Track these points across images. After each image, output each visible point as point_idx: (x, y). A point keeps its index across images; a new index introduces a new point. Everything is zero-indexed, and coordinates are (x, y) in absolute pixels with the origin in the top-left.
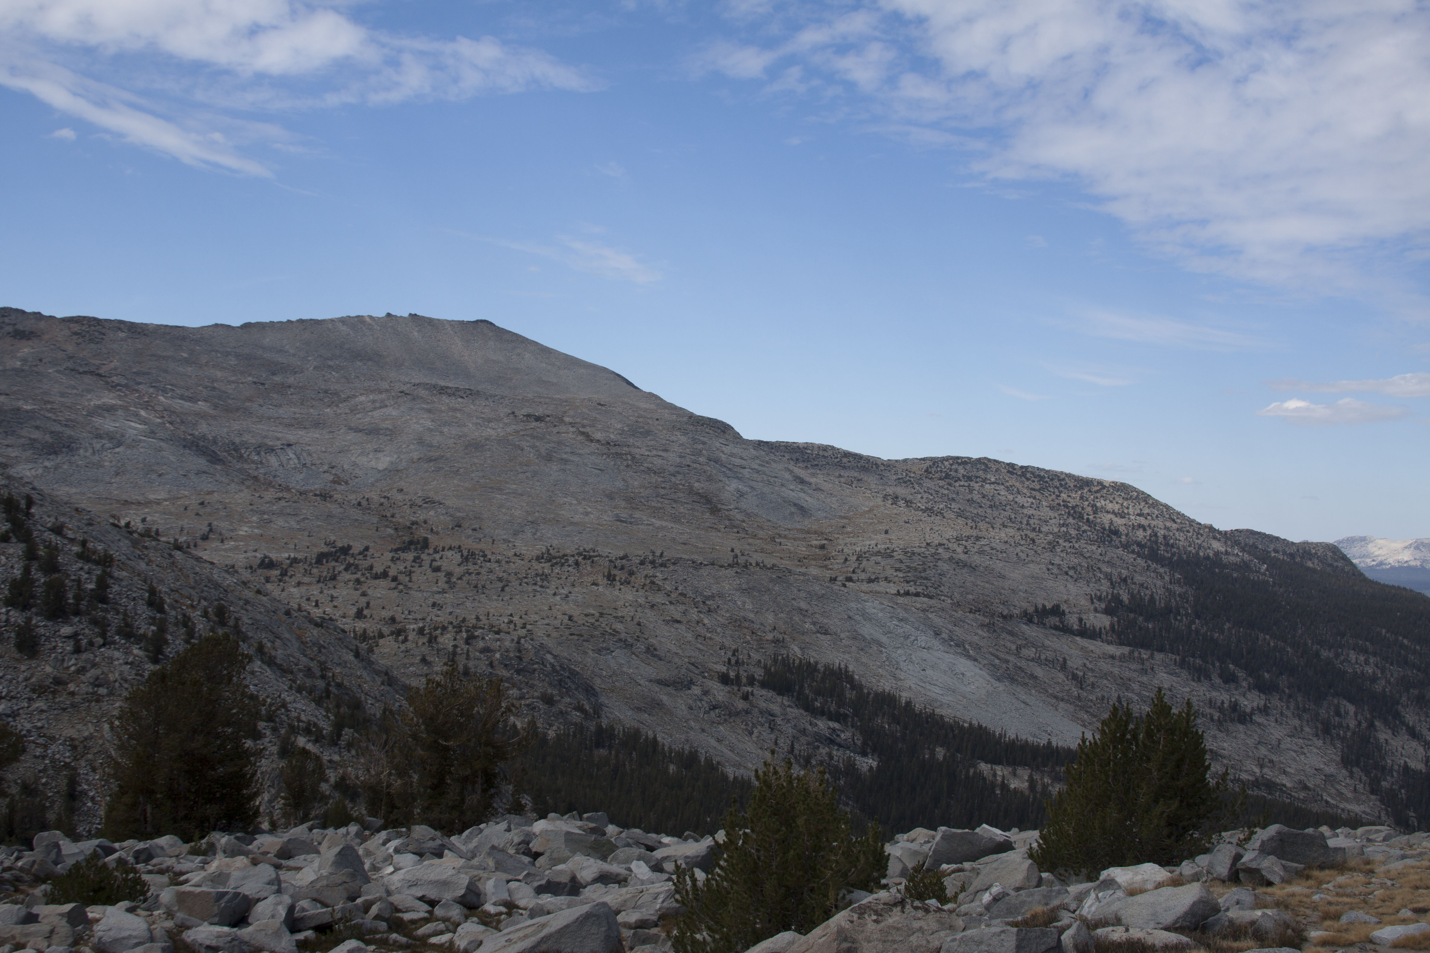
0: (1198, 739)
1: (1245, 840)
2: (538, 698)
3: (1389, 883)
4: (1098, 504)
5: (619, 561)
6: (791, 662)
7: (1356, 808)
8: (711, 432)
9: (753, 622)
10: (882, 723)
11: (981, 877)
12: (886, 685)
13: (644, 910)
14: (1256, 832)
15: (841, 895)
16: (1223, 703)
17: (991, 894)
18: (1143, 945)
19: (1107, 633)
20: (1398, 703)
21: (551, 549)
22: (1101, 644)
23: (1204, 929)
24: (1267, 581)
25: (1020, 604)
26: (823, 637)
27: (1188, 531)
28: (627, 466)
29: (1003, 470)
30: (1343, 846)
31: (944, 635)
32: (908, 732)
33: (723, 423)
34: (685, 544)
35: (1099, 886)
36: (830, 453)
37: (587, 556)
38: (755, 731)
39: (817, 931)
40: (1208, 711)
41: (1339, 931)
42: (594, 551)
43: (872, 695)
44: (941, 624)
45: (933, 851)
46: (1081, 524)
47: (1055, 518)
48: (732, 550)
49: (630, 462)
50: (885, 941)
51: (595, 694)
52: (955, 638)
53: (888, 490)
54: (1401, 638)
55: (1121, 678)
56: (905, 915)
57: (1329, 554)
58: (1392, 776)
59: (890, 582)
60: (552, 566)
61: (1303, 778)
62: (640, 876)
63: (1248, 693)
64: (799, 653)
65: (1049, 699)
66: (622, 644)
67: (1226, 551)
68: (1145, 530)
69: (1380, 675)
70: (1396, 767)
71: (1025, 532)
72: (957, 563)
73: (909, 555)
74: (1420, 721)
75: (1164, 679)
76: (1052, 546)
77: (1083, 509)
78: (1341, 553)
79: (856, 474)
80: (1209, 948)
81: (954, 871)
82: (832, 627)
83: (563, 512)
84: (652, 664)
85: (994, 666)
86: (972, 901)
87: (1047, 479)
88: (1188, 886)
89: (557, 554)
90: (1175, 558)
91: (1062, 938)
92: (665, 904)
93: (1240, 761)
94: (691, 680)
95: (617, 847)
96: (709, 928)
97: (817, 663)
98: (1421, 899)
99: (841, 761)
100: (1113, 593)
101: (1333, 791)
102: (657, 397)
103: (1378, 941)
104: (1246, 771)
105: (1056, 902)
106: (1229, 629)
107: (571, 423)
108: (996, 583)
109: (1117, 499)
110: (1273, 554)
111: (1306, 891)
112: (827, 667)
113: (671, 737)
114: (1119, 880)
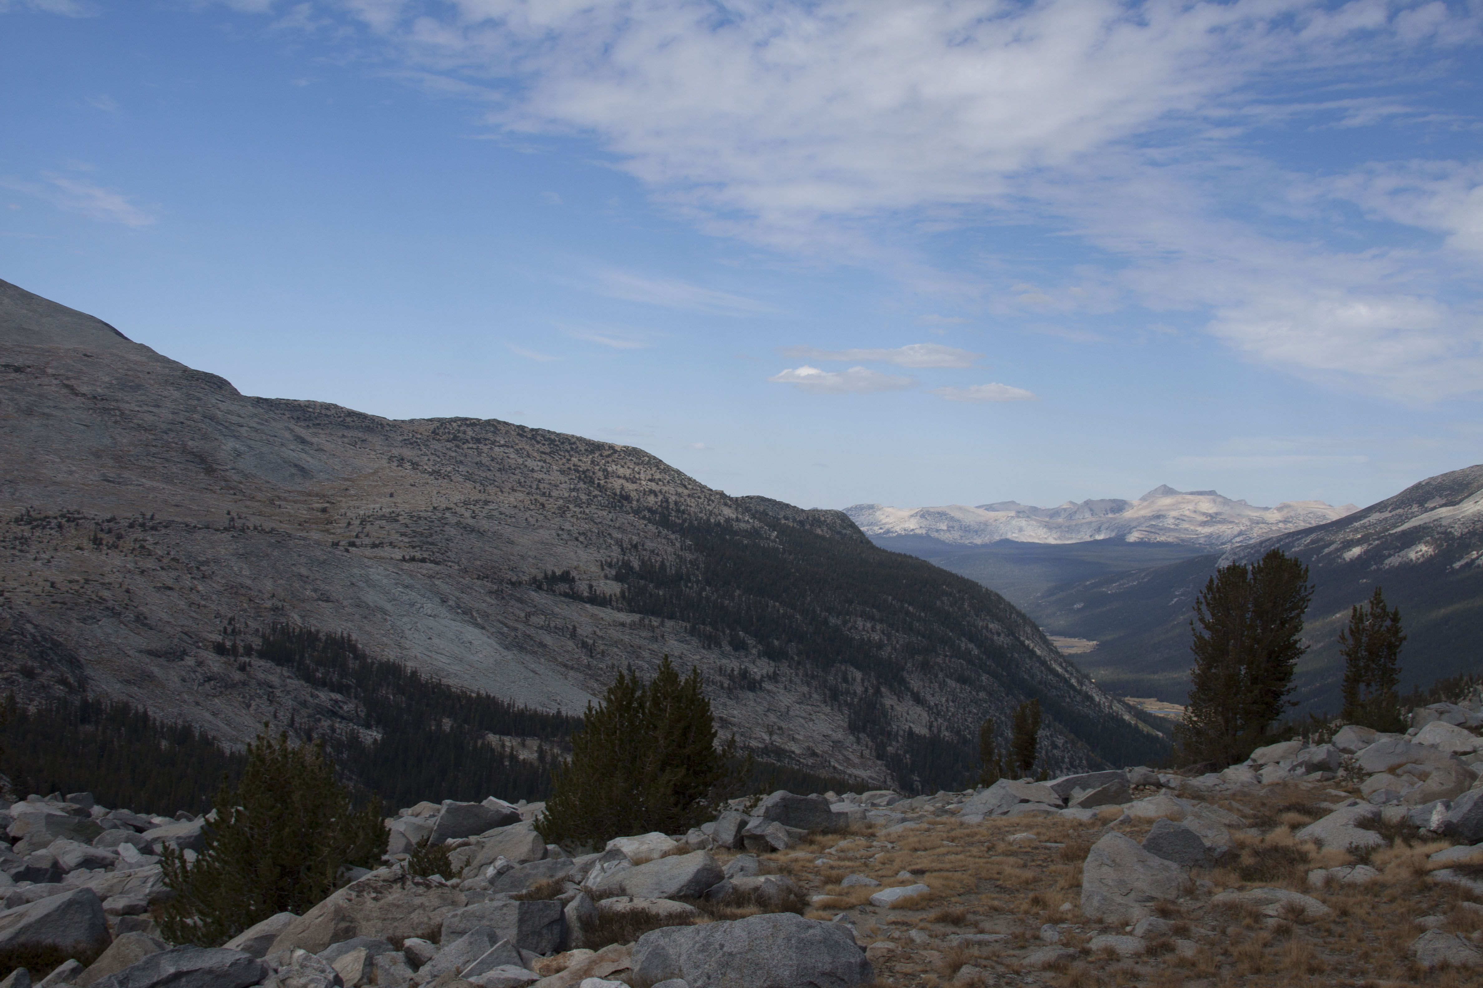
0: (704, 707)
1: (751, 806)
2: (17, 670)
3: (889, 846)
4: (610, 469)
5: (106, 524)
6: (291, 630)
7: (863, 774)
8: (206, 387)
9: (250, 589)
10: (387, 693)
11: (485, 850)
12: (391, 655)
13: (132, 895)
14: (762, 799)
15: (339, 873)
16: (733, 670)
17: (495, 867)
18: (647, 914)
19: (617, 601)
20: (903, 669)
21: (31, 510)
22: (612, 611)
23: (708, 896)
24: (778, 548)
25: (529, 570)
26: (324, 604)
27: (699, 498)
28: (116, 422)
29: (513, 433)
30: (845, 810)
31: (451, 603)
32: (413, 703)
33: (219, 378)
34: (177, 506)
35: (604, 856)
36: (333, 411)
37: (72, 518)
38: (253, 703)
39: (314, 911)
40: (718, 678)
41: (840, 894)
42: (79, 513)
43: (376, 665)
44: (448, 591)
45: (439, 826)
46: (592, 489)
47: (566, 482)
48: (229, 513)
49: (118, 418)
50: (385, 919)
51: (80, 666)
52: (462, 605)
53: (394, 451)
54: (906, 605)
55: (632, 646)
56: (406, 892)
57: (838, 521)
58: (898, 741)
59: (395, 547)
60: (33, 528)
61: (811, 744)
62: (128, 860)
63: (758, 660)
64: (299, 621)
65: (559, 668)
66: (109, 613)
67: (737, 517)
68: (656, 495)
69: (886, 642)
70: (901, 733)
71: (535, 496)
72: (465, 528)
73: (415, 519)
74: (924, 687)
75: (674, 646)
76: (562, 511)
77: (594, 473)
78: (850, 520)
79: (360, 435)
80: (713, 915)
81: (460, 845)
82: (334, 594)
83: (45, 471)
84: (142, 633)
85: (502, 634)
86: (476, 876)
87: (557, 443)
88: (692, 854)
89: (38, 516)
90: (686, 524)
91: (566, 910)
92: (155, 888)
93: (750, 728)
94: (185, 650)
95: (104, 829)
96: (201, 913)
97: (318, 632)
98: (918, 861)
99: (344, 734)
100: (623, 559)
101: (841, 757)
102: (148, 349)
103: (877, 903)
104: (755, 738)
105: (560, 874)
106: (739, 595)
107: (54, 375)
108: (504, 549)
109: (629, 464)
110: (783, 521)
111: (810, 856)
112: (328, 636)
113: (163, 710)
114: (625, 850)
